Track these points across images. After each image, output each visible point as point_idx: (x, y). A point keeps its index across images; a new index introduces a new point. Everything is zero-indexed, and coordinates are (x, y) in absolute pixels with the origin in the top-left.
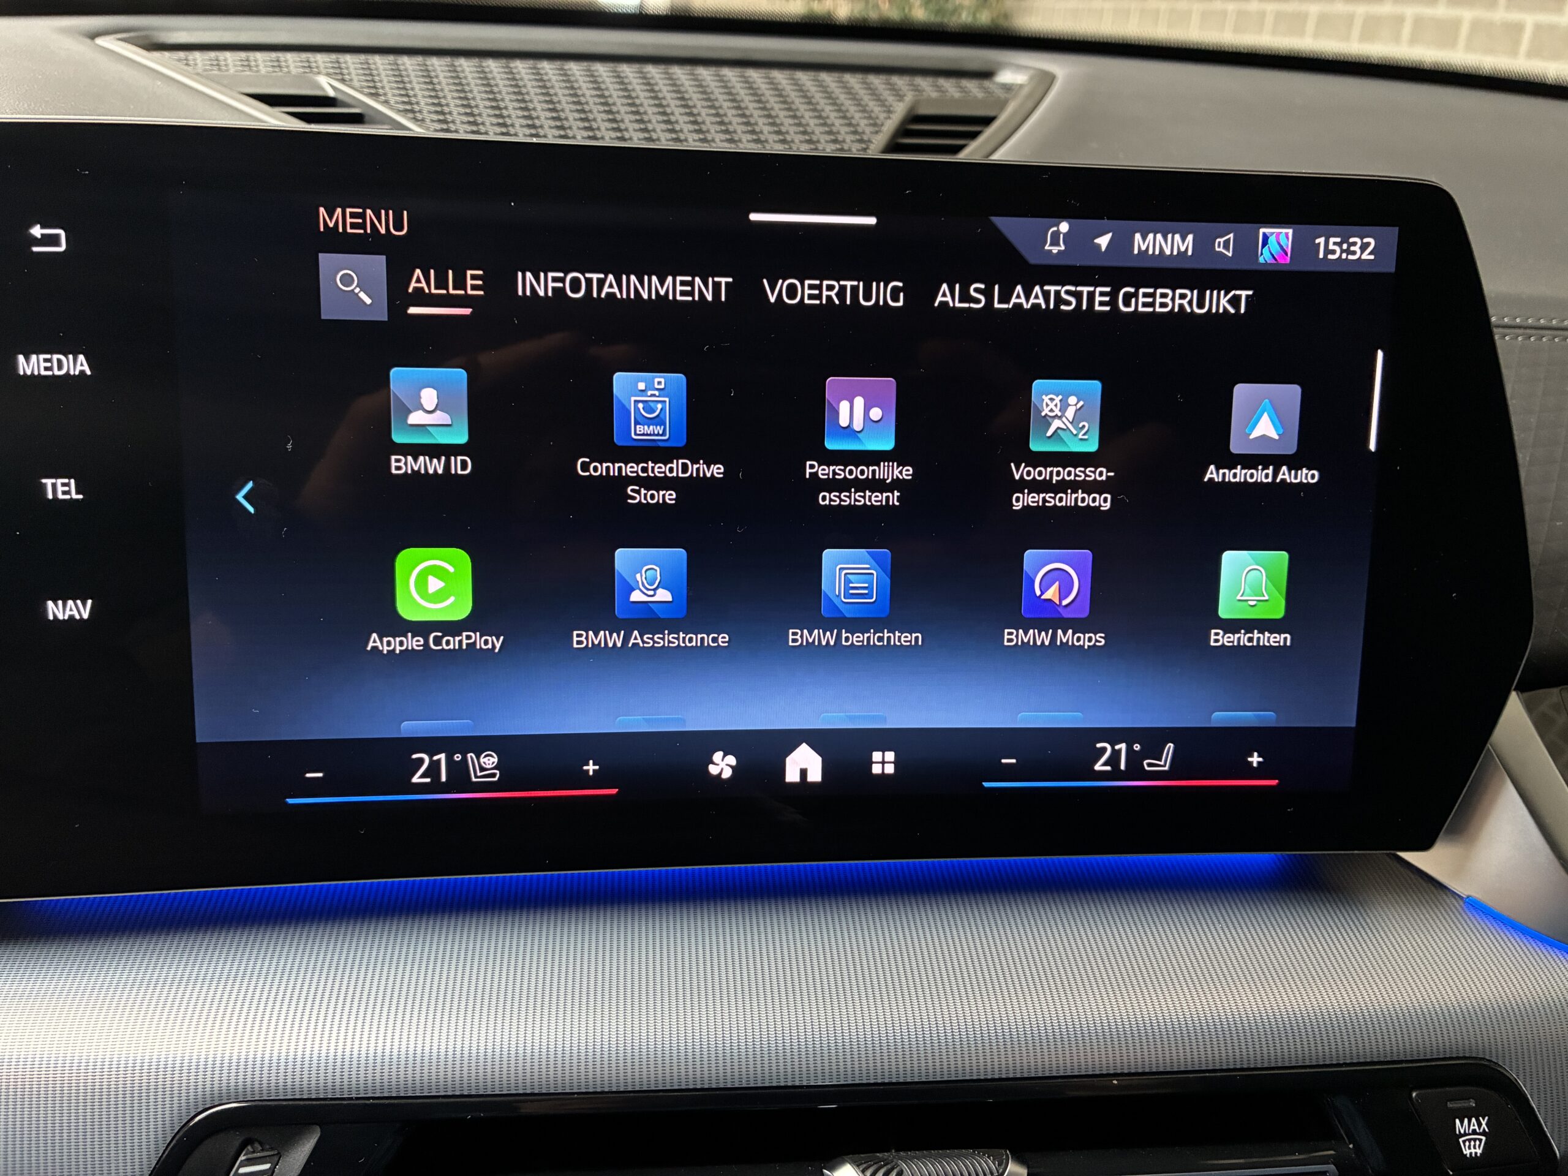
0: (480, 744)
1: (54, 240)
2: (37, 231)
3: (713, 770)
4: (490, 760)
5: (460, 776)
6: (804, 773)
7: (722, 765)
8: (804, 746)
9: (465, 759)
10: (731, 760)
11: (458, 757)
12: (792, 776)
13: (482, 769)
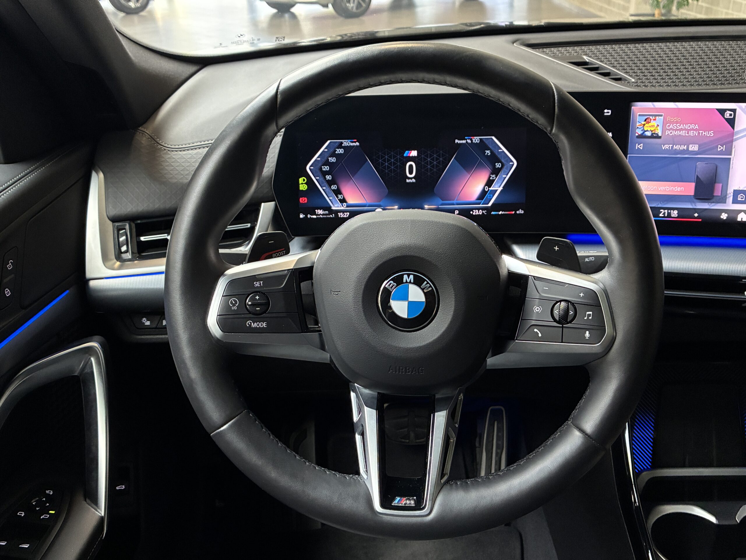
0: (674, 209)
1: (608, 112)
2: (606, 111)
3: (722, 217)
4: (676, 212)
5: (669, 215)
6: (742, 219)
7: (724, 216)
8: (743, 213)
9: (671, 212)
10: (726, 215)
11: (669, 211)
12: (739, 219)
13: (674, 214)
